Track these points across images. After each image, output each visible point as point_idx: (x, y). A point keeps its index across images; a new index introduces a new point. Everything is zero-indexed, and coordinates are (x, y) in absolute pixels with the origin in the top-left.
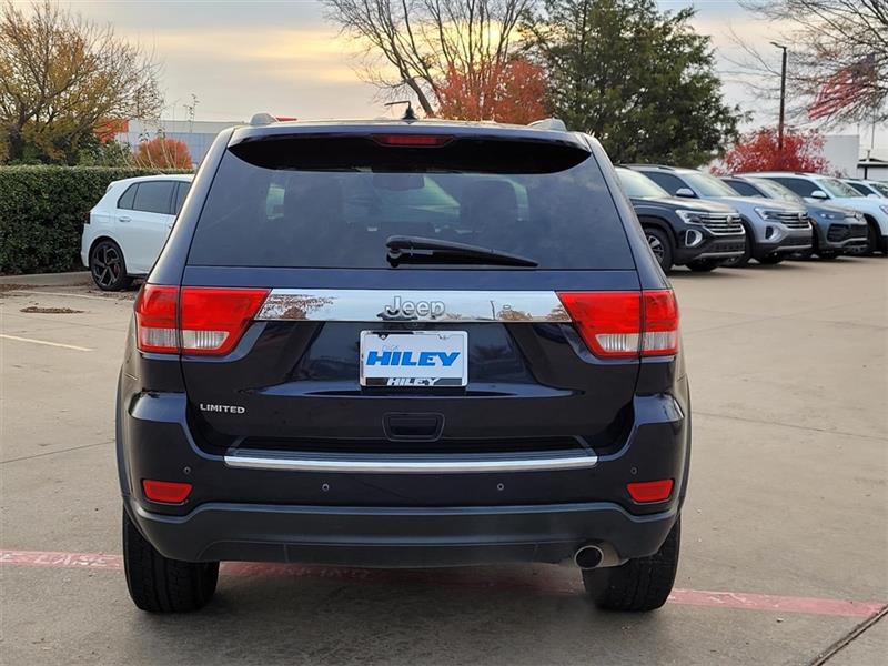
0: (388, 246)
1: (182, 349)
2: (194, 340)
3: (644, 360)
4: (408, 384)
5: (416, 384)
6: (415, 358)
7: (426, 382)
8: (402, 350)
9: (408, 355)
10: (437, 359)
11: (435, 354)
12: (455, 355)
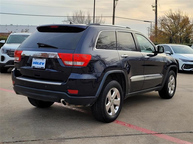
0: (37, 44)
3: (73, 67)
5: (38, 68)
6: (39, 63)
7: (39, 67)
11: (41, 63)
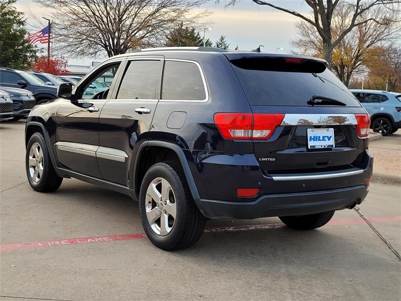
1: (252, 137)
2: (257, 134)
4: (321, 147)
5: (322, 147)
6: (321, 138)
7: (325, 146)
8: (318, 136)
9: (319, 137)
10: (326, 138)
12: (331, 137)
